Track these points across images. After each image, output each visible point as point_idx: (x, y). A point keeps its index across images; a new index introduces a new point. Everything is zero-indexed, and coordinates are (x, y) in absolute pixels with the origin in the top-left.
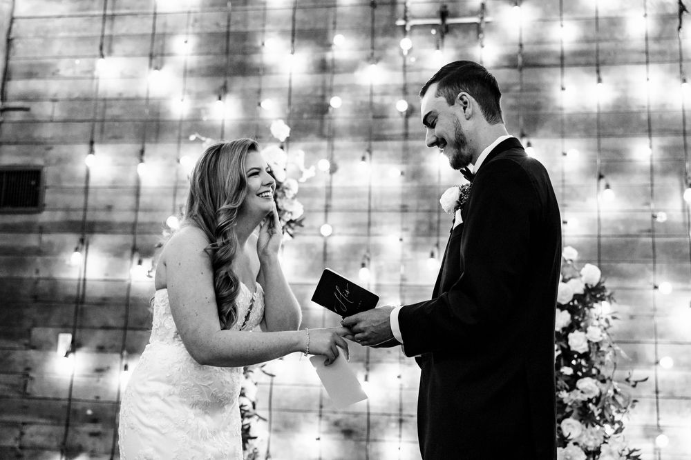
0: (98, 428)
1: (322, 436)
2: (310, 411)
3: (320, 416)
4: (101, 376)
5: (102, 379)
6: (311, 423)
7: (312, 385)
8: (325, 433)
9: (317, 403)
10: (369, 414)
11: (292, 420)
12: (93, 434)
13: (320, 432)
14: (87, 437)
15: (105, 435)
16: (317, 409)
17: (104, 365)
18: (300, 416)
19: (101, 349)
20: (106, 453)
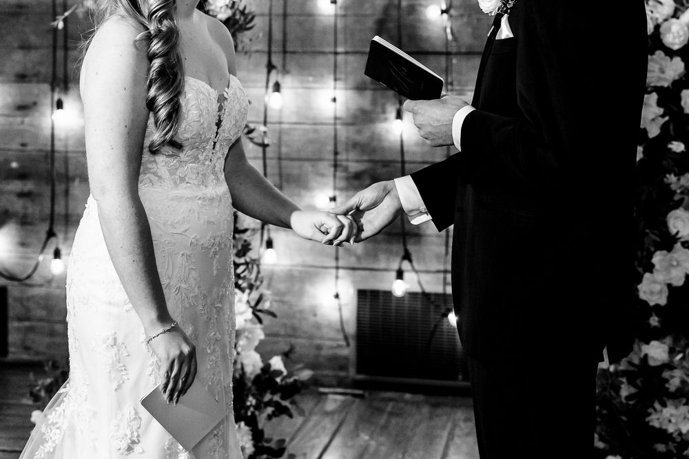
0: (29, 186)
1: (337, 193)
2: (320, 160)
3: (336, 166)
4: (26, 116)
5: (27, 120)
6: (323, 175)
7: (322, 124)
8: (341, 189)
9: (330, 148)
10: (403, 162)
11: (296, 172)
12: (22, 195)
13: (335, 188)
14: (15, 199)
15: (40, 195)
16: (332, 157)
17: (30, 100)
18: (307, 166)
19: (22, 78)
20: (43, 220)
